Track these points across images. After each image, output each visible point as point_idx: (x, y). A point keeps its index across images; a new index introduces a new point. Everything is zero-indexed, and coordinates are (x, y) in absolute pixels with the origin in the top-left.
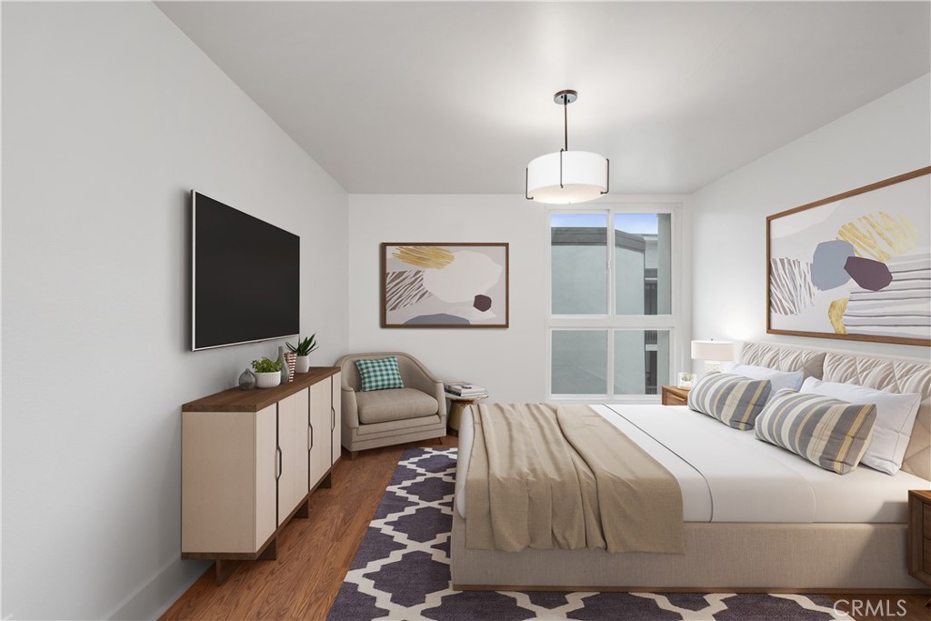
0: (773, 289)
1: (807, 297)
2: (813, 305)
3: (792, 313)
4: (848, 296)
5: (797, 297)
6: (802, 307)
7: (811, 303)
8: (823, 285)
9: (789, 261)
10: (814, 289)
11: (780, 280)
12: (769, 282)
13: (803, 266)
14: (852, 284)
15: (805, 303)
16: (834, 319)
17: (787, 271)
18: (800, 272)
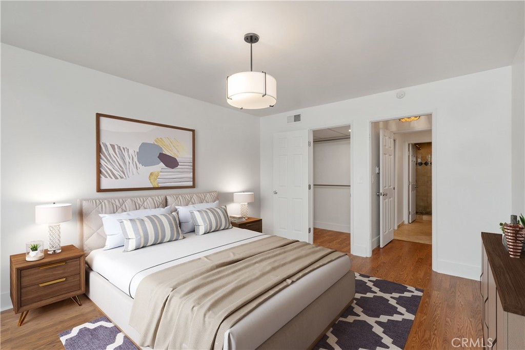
0: (102, 162)
1: (135, 170)
2: (139, 174)
3: (122, 178)
4: (160, 170)
5: (126, 169)
6: (130, 175)
7: (137, 172)
8: (145, 164)
9: (119, 148)
10: (139, 165)
11: (111, 157)
12: (99, 158)
13: (131, 152)
14: (162, 165)
15: (133, 172)
16: (152, 181)
17: (117, 153)
18: (129, 155)
